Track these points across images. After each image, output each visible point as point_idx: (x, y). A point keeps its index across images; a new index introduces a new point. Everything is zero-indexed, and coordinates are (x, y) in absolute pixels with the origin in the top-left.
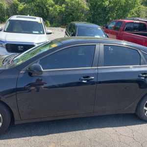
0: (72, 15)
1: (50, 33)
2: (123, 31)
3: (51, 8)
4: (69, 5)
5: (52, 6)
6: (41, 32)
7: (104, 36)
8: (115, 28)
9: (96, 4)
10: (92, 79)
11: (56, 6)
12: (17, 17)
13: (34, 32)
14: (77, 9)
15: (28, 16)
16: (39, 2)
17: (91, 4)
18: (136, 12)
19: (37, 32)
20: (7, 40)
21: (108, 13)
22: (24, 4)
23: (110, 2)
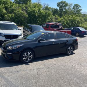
1: (21, 30)
2: (50, 28)
3: (6, 15)
6: (17, 29)
7: (44, 30)
9: (31, 14)
12: (3, 22)
13: (14, 29)
14: (21, 16)
18: (50, 18)
21: (37, 18)
23: (38, 13)
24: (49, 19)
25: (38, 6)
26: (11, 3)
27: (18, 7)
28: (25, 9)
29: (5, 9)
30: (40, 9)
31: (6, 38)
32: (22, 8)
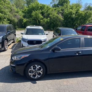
0: (53, 23)
1: (47, 34)
2: (87, 31)
3: (41, 20)
4: (52, 18)
5: (42, 19)
6: (43, 34)
7: (77, 34)
8: (82, 30)
9: (68, 16)
10: (80, 53)
11: (44, 19)
12: (30, 27)
13: (39, 34)
14: (56, 20)
15: (35, 26)
16: (34, 17)
17: (64, 17)
19: (41, 34)
20: (28, 39)
21: (75, 21)
22: (26, 19)
23: (75, 15)
24: (90, 21)
25: (76, 7)
26: (47, 7)
27: (54, 11)
28: (61, 11)
29: (42, 14)
30: (78, 10)
31: (29, 44)
32: (58, 11)
